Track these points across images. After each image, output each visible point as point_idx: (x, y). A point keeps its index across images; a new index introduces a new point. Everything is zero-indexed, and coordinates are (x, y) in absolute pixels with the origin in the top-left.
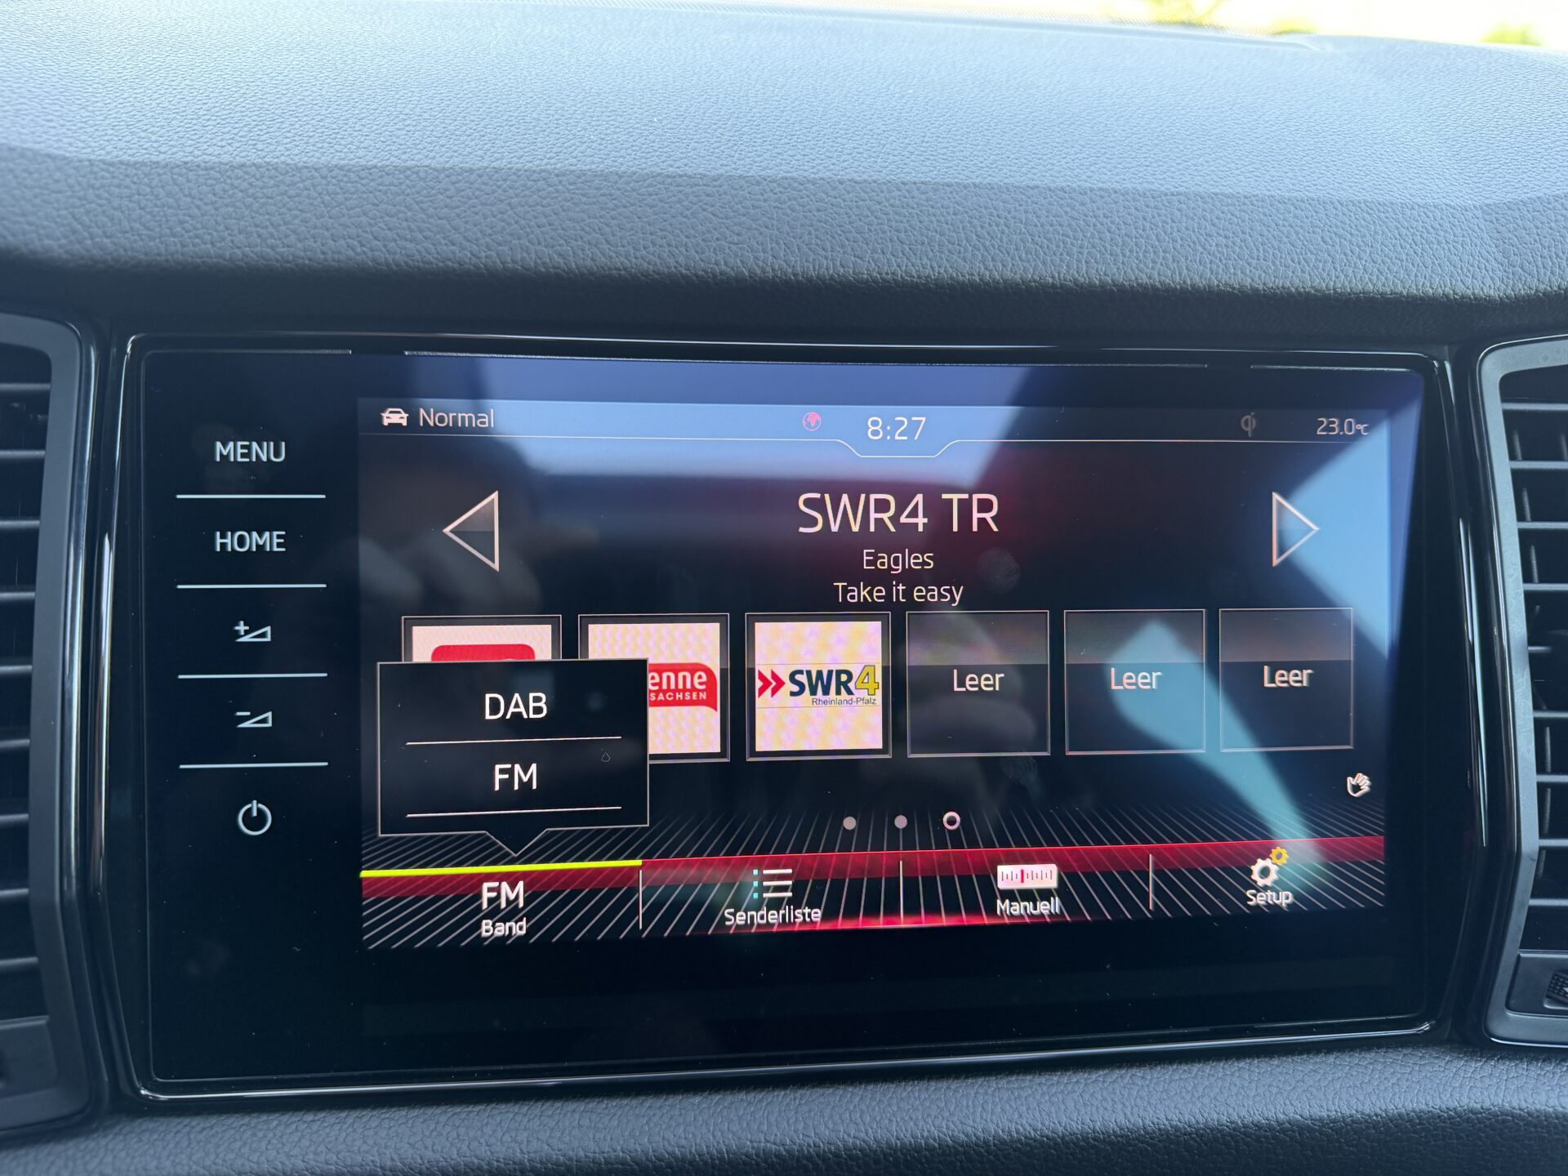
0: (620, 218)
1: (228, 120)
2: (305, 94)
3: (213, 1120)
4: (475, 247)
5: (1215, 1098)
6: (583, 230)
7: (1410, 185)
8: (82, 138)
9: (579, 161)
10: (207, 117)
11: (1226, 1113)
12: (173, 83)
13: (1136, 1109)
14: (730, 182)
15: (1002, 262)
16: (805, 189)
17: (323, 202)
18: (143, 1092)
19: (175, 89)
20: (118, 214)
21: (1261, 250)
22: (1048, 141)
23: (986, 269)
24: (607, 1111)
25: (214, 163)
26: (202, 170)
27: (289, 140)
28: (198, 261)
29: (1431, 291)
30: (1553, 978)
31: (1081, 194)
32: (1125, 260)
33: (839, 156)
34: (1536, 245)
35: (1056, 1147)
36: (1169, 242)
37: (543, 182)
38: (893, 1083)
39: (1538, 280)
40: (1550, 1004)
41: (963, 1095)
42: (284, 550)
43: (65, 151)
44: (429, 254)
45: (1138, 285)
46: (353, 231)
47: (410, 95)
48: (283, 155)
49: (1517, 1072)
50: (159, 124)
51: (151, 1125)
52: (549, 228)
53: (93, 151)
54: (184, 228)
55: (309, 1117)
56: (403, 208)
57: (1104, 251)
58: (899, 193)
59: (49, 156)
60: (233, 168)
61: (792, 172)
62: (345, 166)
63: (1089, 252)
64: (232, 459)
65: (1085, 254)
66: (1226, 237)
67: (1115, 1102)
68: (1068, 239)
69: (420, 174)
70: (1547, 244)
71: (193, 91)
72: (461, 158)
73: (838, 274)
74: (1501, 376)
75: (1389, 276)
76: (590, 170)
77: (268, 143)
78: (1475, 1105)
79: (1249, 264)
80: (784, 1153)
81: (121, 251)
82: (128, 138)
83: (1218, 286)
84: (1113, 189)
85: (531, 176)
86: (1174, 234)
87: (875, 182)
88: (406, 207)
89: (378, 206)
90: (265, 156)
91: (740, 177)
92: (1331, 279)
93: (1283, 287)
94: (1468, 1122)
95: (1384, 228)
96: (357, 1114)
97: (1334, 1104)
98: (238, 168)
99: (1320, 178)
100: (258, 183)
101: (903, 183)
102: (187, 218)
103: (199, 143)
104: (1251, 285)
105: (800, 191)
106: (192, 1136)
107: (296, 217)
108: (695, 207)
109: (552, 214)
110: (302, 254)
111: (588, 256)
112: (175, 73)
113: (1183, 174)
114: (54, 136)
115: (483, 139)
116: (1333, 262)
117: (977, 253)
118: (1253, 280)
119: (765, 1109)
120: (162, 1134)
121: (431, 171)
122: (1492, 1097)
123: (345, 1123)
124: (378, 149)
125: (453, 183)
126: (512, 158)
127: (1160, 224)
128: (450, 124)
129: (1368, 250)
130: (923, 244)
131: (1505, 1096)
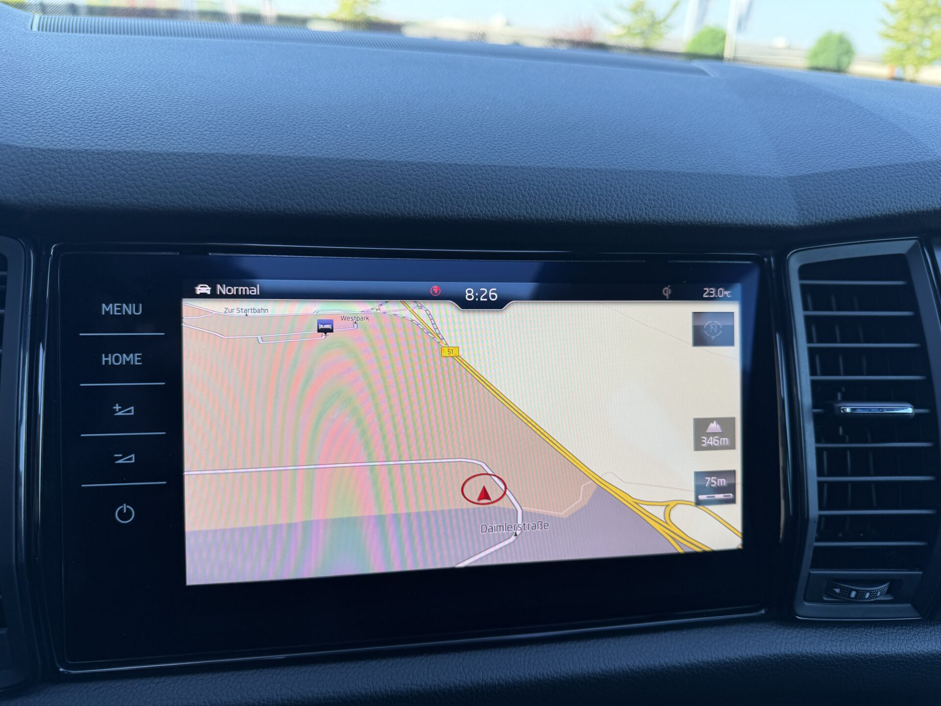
0: (331, 184)
1: (108, 124)
2: (151, 107)
3: (101, 684)
4: (250, 199)
5: (653, 653)
6: (310, 191)
7: (751, 165)
8: (26, 134)
9: (307, 151)
10: (96, 122)
11: (658, 661)
13: (610, 661)
14: (390, 165)
15: (536, 209)
16: (431, 169)
17: (165, 174)
18: (61, 670)
19: (76, 103)
20: (48, 179)
21: (673, 202)
22: (561, 140)
23: (527, 213)
24: (324, 671)
25: (102, 150)
26: (96, 154)
28: (94, 206)
30: (829, 583)
31: (577, 172)
32: (600, 208)
33: (449, 150)
34: (815, 199)
35: (568, 682)
36: (623, 198)
37: (288, 163)
38: (480, 650)
39: (816, 218)
40: (827, 597)
41: (518, 655)
42: (141, 364)
43: (17, 143)
44: (225, 204)
45: (607, 221)
46: (182, 190)
47: (211, 108)
48: (141, 146)
49: (810, 634)
50: (69, 126)
51: (65, 688)
52: (291, 189)
53: (33, 143)
54: (86, 188)
56: (210, 178)
57: (589, 203)
58: (482, 172)
59: (8, 146)
60: (113, 153)
61: (423, 159)
62: (176, 153)
63: (581, 205)
64: (111, 313)
65: (579, 205)
66: (654, 195)
67: (599, 657)
68: (570, 198)
69: (219, 158)
70: (820, 199)
71: (86, 105)
72: (241, 148)
73: (449, 215)
74: (798, 266)
75: (739, 215)
76: (313, 157)
77: (132, 139)
78: (788, 652)
79: (666, 210)
80: (422, 690)
81: (50, 201)
82: (52, 135)
83: (649, 221)
84: (594, 169)
85: (281, 159)
86: (626, 194)
87: (468, 165)
88: (212, 177)
89: (195, 176)
90: (131, 147)
91: (396, 162)
92: (709, 217)
93: (683, 222)
94: (784, 661)
95: (737, 189)
96: (184, 677)
97: (714, 654)
98: (116, 154)
99: (704, 161)
100: (128, 162)
101: (483, 166)
102: (88, 182)
103: (93, 138)
104: (667, 221)
105: (428, 170)
106: (89, 693)
107: (150, 182)
108: (371, 178)
109: (293, 181)
110: (153, 202)
111: (313, 205)
112: (75, 93)
113: (632, 160)
114: (9, 133)
115: (253, 137)
116: (710, 209)
117: (523, 205)
118: (668, 218)
119: (411, 667)
120: (72, 693)
121: (225, 156)
122: (797, 648)
123: (177, 682)
124: (195, 143)
125: (237, 163)
126: (270, 149)
127: (619, 189)
128: (234, 127)
129: (728, 201)
130: (494, 200)
131: (803, 647)
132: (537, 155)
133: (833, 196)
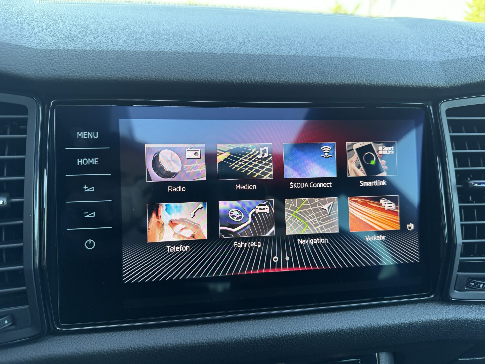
0: (197, 65)
1: (80, 38)
2: (101, 31)
3: (78, 336)
4: (155, 74)
5: (374, 318)
6: (187, 69)
7: (419, 56)
8: (37, 43)
9: (184, 49)
10: (73, 37)
11: (377, 323)
12: (61, 28)
13: (351, 322)
14: (228, 55)
15: (307, 78)
16: (250, 57)
17: (110, 61)
18: (57, 328)
20: (49, 64)
21: (379, 74)
22: (317, 44)
23: (302, 79)
24: (197, 329)
25: (77, 50)
26: (74, 52)
27: (99, 43)
28: (74, 78)
29: (426, 85)
30: (467, 280)
31: (328, 58)
32: (341, 77)
33: (259, 48)
34: (454, 72)
35: (329, 334)
37: (174, 55)
38: (281, 317)
39: (455, 82)
40: (467, 288)
41: (301, 320)
42: (98, 164)
43: (32, 46)
44: (142, 76)
45: (345, 84)
46: (119, 69)
47: (132, 31)
48: (97, 47)
49: (458, 308)
50: (59, 39)
51: (60, 338)
52: (176, 68)
53: (41, 46)
54: (69, 69)
55: (108, 334)
57: (335, 74)
58: (277, 58)
59: (28, 48)
60: (83, 51)
61: (246, 52)
62: (116, 51)
63: (331, 75)
64: (82, 137)
66: (369, 70)
67: (345, 321)
68: (325, 71)
69: (138, 53)
70: (457, 72)
71: (68, 30)
72: (150, 48)
73: (260, 81)
74: (446, 109)
75: (414, 81)
76: (188, 52)
77: (93, 44)
78: (447, 318)
79: (376, 78)
80: (250, 338)
81: (50, 75)
82: (51, 43)
83: (367, 84)
84: (337, 57)
85: (171, 53)
86: (354, 69)
87: (269, 55)
88: (135, 62)
89: (126, 62)
90: (92, 48)
91: (231, 54)
92: (398, 82)
93: (385, 84)
94: (445, 323)
95: (412, 67)
96: (122, 332)
97: (407, 319)
99: (394, 54)
100: (91, 55)
101: (278, 56)
102: (70, 65)
103: (72, 44)
104: (376, 84)
105: (249, 58)
106: (72, 341)
107: (102, 65)
108: (219, 62)
109: (178, 64)
110: (104, 76)
111: (188, 76)
113: (356, 53)
114: (28, 42)
115: (155, 43)
116: (399, 77)
117: (299, 75)
118: (377, 82)
119: (244, 326)
120: (63, 341)
121: (141, 52)
122: (452, 315)
123: (119, 335)
124: (125, 46)
125: (148, 55)
126: (165, 48)
127: (350, 67)
128: (146, 39)
129: (408, 74)
130: (284, 72)
131: (455, 315)
132: (305, 51)
133: (464, 70)
